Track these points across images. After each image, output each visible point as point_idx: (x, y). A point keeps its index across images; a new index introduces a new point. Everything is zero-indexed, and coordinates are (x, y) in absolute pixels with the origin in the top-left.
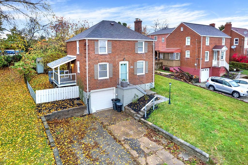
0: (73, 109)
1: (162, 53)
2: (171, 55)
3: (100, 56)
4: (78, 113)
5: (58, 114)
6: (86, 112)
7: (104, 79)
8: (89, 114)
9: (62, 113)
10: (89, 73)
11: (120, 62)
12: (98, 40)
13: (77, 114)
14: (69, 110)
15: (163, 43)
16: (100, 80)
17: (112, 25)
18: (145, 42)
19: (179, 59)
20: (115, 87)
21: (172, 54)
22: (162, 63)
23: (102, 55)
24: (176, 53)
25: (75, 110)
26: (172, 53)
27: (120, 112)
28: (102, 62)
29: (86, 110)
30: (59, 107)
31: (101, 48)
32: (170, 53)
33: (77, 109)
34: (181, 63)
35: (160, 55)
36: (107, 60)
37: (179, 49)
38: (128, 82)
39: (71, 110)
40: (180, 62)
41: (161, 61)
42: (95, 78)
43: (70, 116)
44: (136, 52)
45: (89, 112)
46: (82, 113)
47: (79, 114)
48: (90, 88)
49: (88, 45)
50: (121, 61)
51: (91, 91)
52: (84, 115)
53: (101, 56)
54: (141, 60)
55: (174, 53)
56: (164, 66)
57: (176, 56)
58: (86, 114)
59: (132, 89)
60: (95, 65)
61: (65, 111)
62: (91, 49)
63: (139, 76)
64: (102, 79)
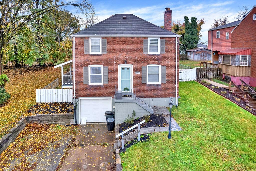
0: (58, 116)
1: (222, 54)
2: (232, 58)
3: (90, 56)
4: (63, 120)
5: (41, 118)
6: (73, 122)
7: (95, 85)
8: (76, 125)
9: (46, 117)
10: (77, 76)
11: (119, 65)
12: (88, 38)
13: (61, 122)
14: (53, 116)
15: (227, 40)
16: (91, 85)
17: (125, 18)
18: (160, 39)
19: (247, 65)
20: (112, 97)
21: (234, 57)
22: (220, 70)
23: (94, 55)
24: (241, 55)
25: (59, 117)
26: (234, 55)
27: (111, 131)
28: (93, 64)
29: (72, 119)
30: (49, 110)
31: (93, 47)
32: (231, 55)
33: (62, 117)
34: (252, 72)
35: (219, 57)
36: (100, 62)
37: (249, 49)
38: (132, 92)
39: (55, 116)
40: (250, 71)
41: (220, 66)
42: (85, 83)
43: (53, 123)
44: (145, 53)
45: (76, 122)
46: (68, 122)
47: (64, 122)
48: (78, 94)
49: (75, 44)
50: (121, 64)
51: (80, 98)
52: (69, 124)
53: (92, 57)
54: (154, 64)
55: (237, 56)
56: (224, 74)
57: (240, 60)
58: (73, 123)
59: (129, 103)
60: (84, 67)
61: (49, 116)
62: (80, 47)
63: (149, 85)
64: (93, 85)
